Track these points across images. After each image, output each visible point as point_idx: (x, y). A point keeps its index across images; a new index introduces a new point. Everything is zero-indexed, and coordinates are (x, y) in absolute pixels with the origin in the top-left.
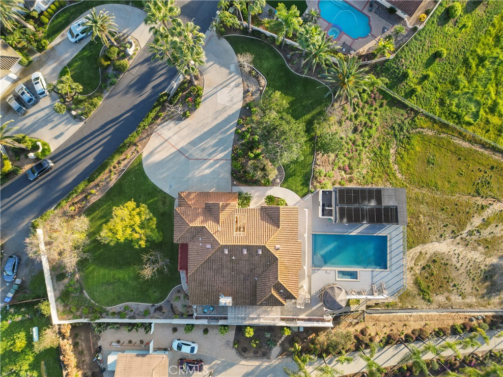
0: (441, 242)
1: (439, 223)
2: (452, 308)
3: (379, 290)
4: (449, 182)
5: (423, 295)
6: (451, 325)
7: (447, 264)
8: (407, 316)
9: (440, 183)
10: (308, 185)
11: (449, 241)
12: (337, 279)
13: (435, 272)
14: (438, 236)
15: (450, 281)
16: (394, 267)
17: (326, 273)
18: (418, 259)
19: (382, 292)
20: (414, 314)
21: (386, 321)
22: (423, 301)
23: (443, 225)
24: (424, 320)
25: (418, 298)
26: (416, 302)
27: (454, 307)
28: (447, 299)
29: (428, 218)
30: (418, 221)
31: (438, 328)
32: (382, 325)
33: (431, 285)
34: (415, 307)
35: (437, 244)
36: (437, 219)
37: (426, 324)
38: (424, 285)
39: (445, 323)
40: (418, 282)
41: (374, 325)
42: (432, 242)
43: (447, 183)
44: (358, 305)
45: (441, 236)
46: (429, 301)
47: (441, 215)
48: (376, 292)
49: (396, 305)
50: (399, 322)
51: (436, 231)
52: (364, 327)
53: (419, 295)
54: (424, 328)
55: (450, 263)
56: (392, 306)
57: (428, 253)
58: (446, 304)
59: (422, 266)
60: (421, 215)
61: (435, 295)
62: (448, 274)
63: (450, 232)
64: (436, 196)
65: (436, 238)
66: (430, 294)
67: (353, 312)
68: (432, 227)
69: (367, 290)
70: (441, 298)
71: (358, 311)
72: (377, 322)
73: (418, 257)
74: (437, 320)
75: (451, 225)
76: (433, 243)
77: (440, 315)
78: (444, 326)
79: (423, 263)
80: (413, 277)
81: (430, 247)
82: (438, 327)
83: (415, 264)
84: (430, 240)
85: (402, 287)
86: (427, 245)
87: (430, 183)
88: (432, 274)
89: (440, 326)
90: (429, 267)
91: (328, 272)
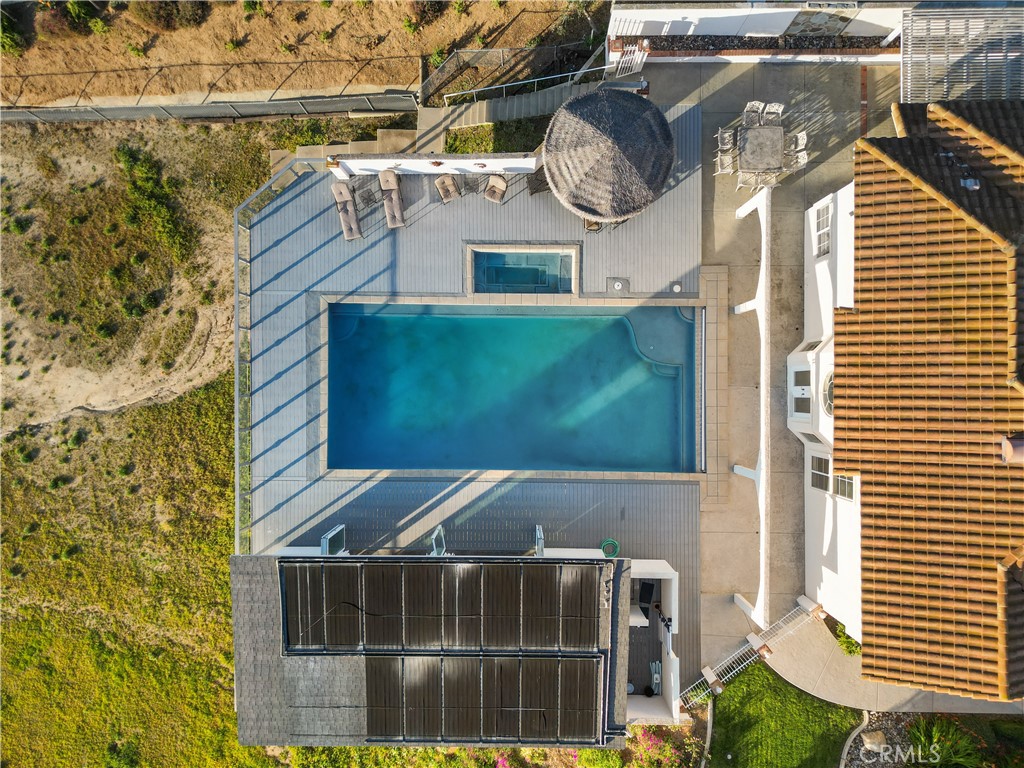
0: (80, 413)
1: (87, 492)
2: (33, 128)
3: (369, 199)
4: (47, 668)
5: (157, 183)
6: (35, 51)
7: (54, 317)
8: (231, 86)
9: (87, 664)
10: (721, 719)
11: (48, 417)
12: (573, 252)
13: (107, 282)
14: (94, 436)
15: (42, 246)
16: (296, 314)
17: (626, 282)
18: (182, 336)
19: (353, 191)
20: (195, 99)
21: (324, 60)
22: (159, 155)
23: (73, 485)
24: (154, 71)
25: (181, 168)
26: (191, 148)
27: (26, 132)
28: (55, 163)
29: (137, 514)
30: (177, 502)
31: (88, 32)
32: (342, 41)
33: (125, 227)
34: (193, 129)
35: (100, 402)
36: (99, 512)
37: (145, 49)
38: (157, 225)
39: (59, 57)
40: (178, 239)
41: (381, 39)
42: (120, 413)
43: (57, 665)
44: (454, 128)
45: (80, 438)
46: (133, 156)
47: (80, 527)
48: (387, 193)
49: (280, 135)
50: (265, 56)
51: (101, 459)
52: (426, 30)
53: (176, 183)
54: (153, 30)
55: (44, 321)
56: (296, 130)
57: (137, 366)
58: (60, 145)
59: (163, 306)
60: (166, 528)
61: (109, 183)
62: (53, 275)
63: (43, 453)
64: (101, 607)
65: (101, 429)
66: (128, 187)
67: (481, 96)
68: (119, 478)
69: (426, 199)
70: (81, 167)
71: (454, 102)
72: (364, 54)
73: (179, 349)
74: (96, 73)
75: (40, 482)
76: (115, 407)
77: (84, 94)
78: (67, 44)
79: (161, 323)
80: (201, 260)
81: (127, 392)
82: (91, 39)
83: (194, 315)
84: (128, 418)
85: (256, 218)
86: (141, 397)
87: (128, 667)
88: (117, 272)
89: (81, 42)
90: (131, 307)
91: (618, 286)
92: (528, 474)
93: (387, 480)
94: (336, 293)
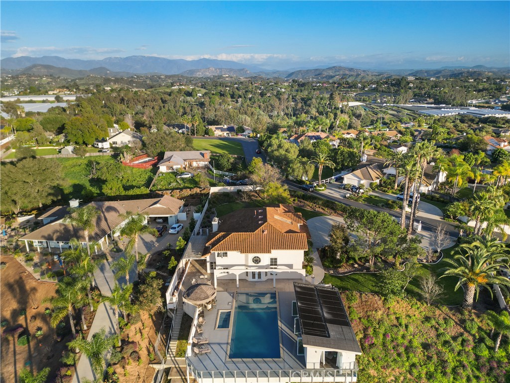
16: (231, 366)
17: (229, 302)
44: (175, 354)
92: (279, 318)
93: (283, 345)
94: (226, 357)
